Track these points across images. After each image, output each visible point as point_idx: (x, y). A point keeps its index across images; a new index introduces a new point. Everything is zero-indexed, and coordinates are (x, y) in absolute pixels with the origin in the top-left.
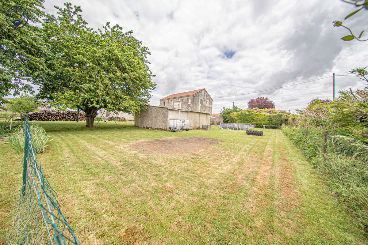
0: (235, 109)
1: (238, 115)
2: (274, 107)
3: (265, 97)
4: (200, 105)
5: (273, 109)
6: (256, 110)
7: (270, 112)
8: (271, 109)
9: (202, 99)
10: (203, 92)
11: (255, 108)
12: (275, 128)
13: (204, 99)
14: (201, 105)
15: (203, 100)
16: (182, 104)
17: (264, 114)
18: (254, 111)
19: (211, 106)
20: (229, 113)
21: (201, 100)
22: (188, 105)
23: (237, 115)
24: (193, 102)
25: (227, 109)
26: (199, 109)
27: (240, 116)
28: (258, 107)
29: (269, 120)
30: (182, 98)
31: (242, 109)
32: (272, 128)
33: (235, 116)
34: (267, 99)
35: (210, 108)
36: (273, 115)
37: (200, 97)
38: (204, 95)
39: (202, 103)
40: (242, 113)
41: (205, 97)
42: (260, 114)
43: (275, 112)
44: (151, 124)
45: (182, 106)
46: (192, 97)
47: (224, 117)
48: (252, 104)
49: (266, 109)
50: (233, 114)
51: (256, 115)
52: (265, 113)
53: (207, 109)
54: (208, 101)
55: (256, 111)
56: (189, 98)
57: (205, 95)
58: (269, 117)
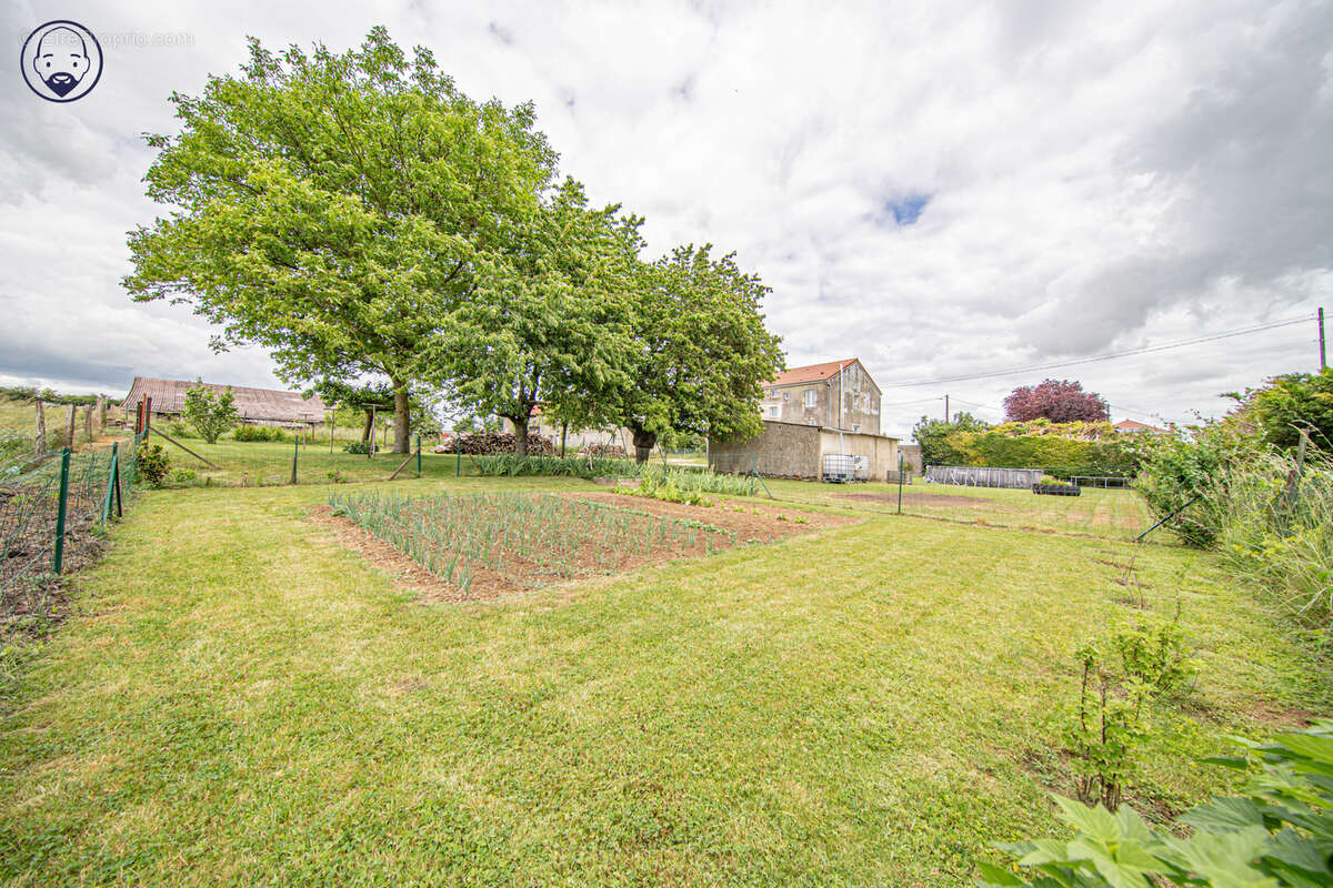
0: (965, 422)
1: (977, 444)
2: (1108, 415)
3: (1071, 381)
4: (844, 410)
5: (1103, 424)
6: (1041, 425)
7: (1093, 432)
8: (1095, 424)
9: (851, 391)
10: (853, 369)
11: (1039, 421)
12: (1113, 484)
13: (855, 391)
14: (846, 410)
15: (853, 394)
16: (786, 406)
17: (1073, 438)
18: (1035, 428)
19: (875, 412)
20: (945, 435)
21: (848, 395)
22: (807, 410)
23: (972, 443)
24: (824, 400)
25: (933, 423)
26: (842, 422)
27: (985, 444)
28: (1046, 414)
29: (1090, 460)
30: (785, 390)
31: (989, 423)
32: (1103, 484)
33: (966, 447)
34: (1076, 387)
35: (874, 420)
36: (1104, 442)
37: (845, 385)
38: (857, 379)
39: (849, 406)
40: (991, 436)
41: (860, 384)
42: (1057, 439)
43: (1112, 431)
44: (766, 465)
45: (783, 413)
46: (821, 387)
47: (924, 449)
48: (1023, 407)
49: (1079, 424)
50: (960, 439)
51: (1044, 441)
52: (1075, 434)
53: (864, 422)
54: (868, 398)
55: (1042, 430)
56: (808, 391)
57: (859, 378)
58: (1092, 448)
